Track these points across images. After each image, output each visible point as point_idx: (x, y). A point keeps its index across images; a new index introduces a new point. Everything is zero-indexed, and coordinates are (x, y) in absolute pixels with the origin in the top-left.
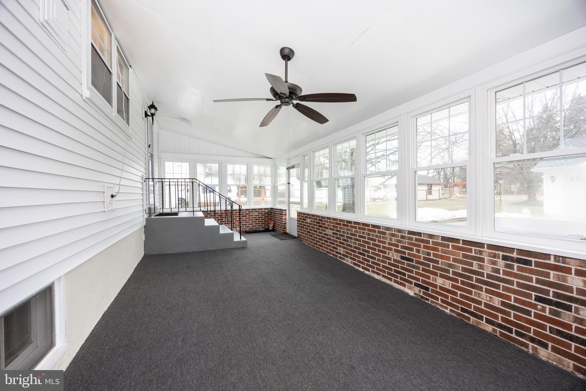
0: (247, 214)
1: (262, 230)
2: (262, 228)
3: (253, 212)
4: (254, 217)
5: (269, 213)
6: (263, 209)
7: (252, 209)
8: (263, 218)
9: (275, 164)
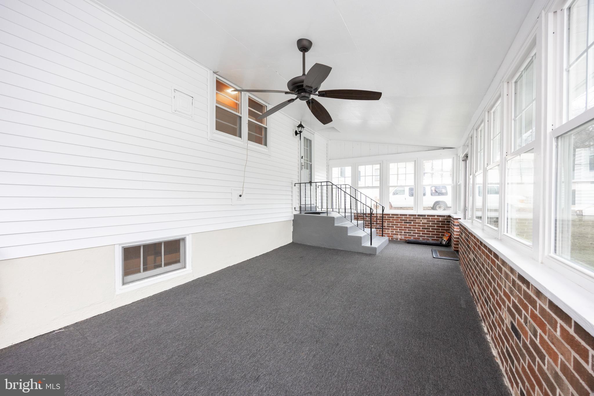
0: (412, 220)
1: (432, 242)
2: (432, 240)
3: (420, 218)
4: (421, 224)
5: (444, 222)
6: (435, 217)
7: (418, 215)
8: (436, 228)
9: (458, 155)
